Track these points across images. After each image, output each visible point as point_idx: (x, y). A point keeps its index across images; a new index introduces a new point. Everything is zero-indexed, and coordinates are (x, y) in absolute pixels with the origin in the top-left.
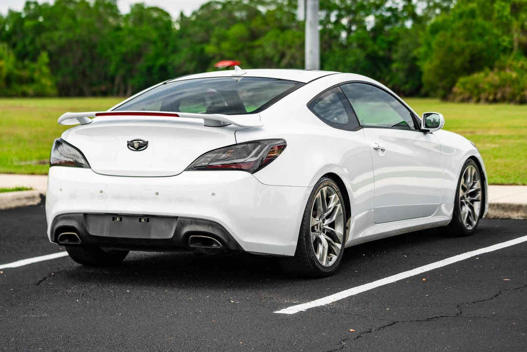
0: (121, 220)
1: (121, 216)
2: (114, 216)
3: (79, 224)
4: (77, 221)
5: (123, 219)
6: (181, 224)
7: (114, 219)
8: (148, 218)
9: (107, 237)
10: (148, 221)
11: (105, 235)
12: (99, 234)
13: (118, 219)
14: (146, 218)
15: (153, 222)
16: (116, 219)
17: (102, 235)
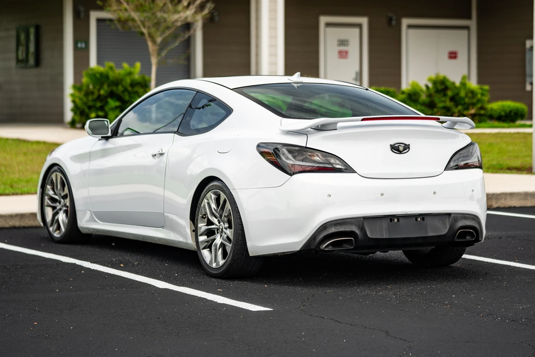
0: (398, 221)
1: (399, 217)
2: (391, 218)
3: (359, 228)
4: (355, 225)
5: (400, 220)
6: (454, 220)
7: (391, 220)
8: (423, 216)
9: (386, 239)
10: (423, 219)
11: (384, 237)
12: (378, 237)
13: (396, 220)
14: (421, 217)
15: (428, 220)
16: (394, 220)
17: (382, 237)
